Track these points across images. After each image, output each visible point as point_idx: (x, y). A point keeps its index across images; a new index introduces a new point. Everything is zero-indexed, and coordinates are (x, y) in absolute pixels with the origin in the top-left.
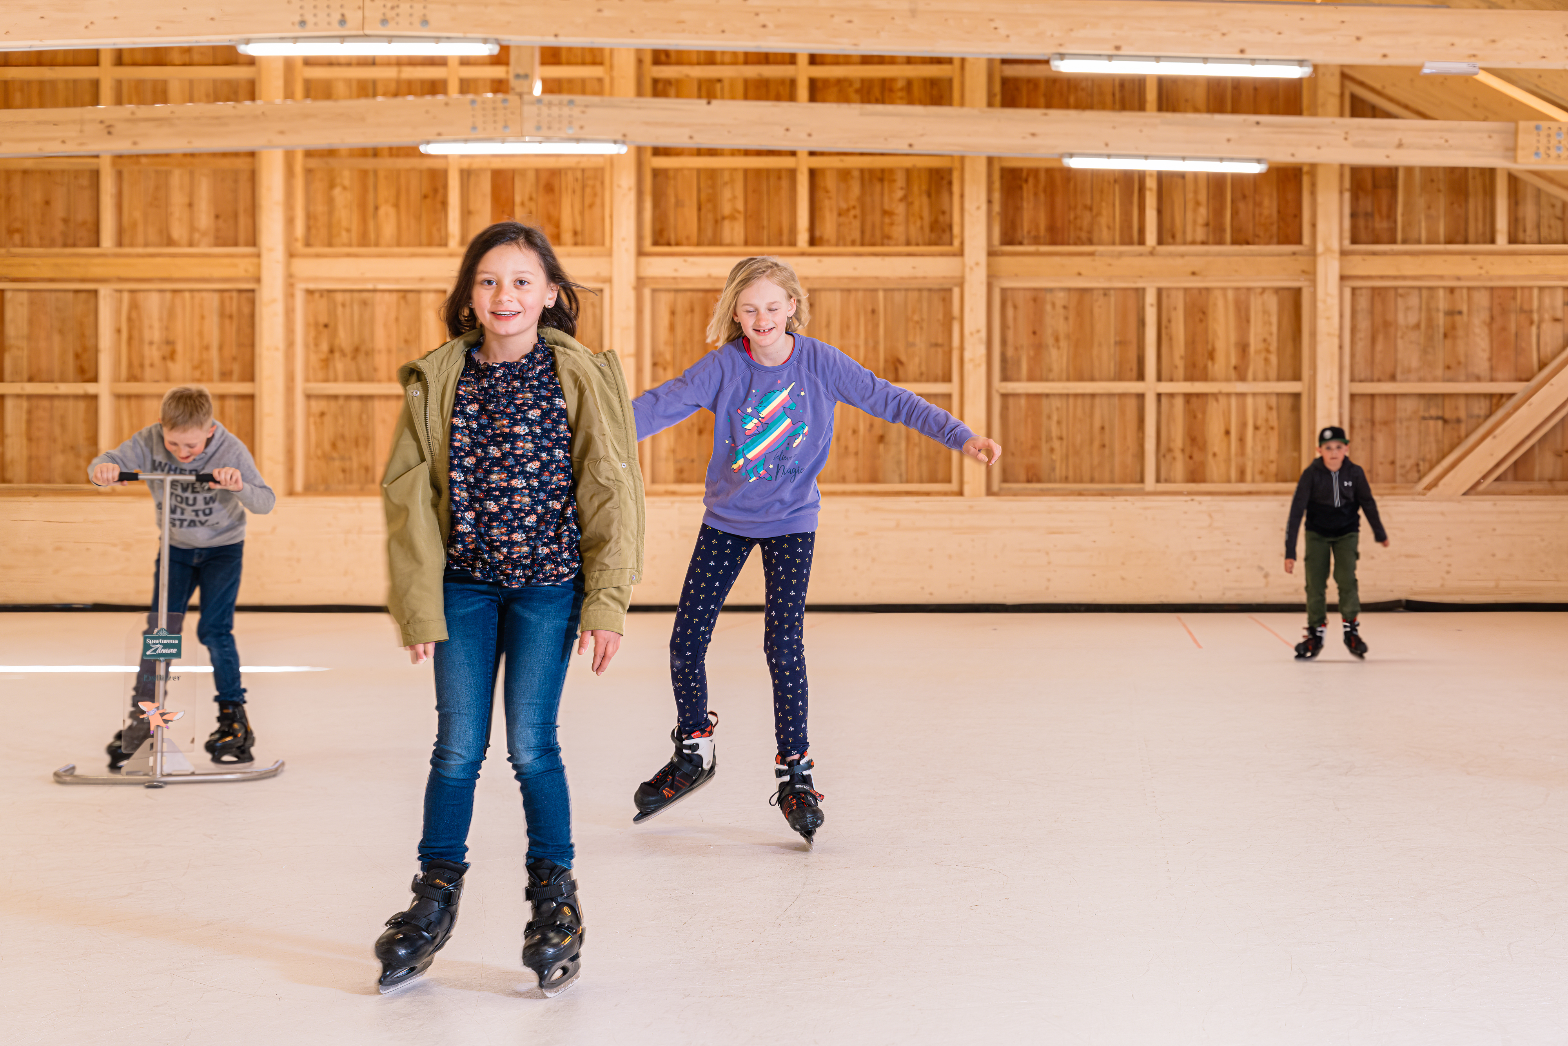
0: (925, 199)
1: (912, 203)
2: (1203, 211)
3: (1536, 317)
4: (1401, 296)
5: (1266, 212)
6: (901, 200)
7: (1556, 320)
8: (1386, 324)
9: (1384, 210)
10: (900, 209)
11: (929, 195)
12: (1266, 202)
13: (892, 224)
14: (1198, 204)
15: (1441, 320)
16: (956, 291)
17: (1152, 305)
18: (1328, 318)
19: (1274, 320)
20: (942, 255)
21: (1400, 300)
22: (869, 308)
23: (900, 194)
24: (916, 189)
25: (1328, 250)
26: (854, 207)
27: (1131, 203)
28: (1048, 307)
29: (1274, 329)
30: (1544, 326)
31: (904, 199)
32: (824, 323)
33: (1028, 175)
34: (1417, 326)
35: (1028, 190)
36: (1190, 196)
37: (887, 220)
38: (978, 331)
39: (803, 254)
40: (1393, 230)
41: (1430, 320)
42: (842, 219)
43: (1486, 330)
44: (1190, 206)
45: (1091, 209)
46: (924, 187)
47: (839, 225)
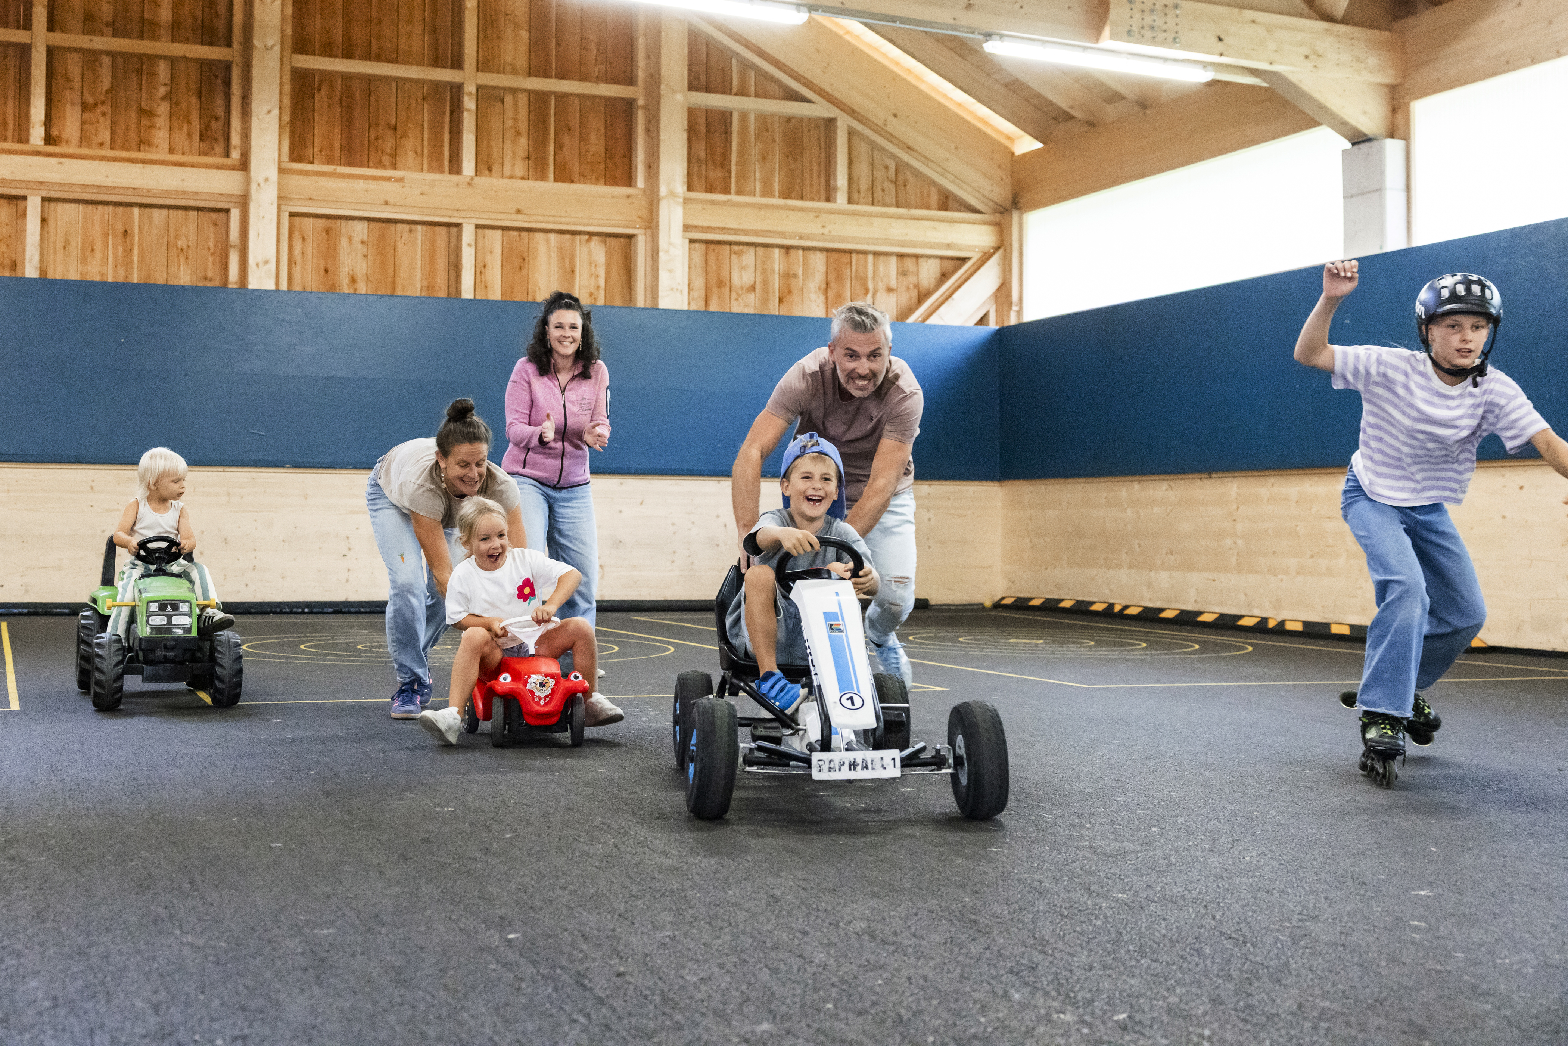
0: (194, 101)
1: (178, 103)
2: (523, 141)
3: (870, 285)
4: (735, 253)
5: (592, 149)
6: (163, 98)
7: (890, 290)
8: (720, 284)
9: (718, 157)
10: (163, 109)
11: (200, 95)
12: (593, 138)
13: (152, 127)
14: (518, 133)
15: (776, 283)
16: (235, 214)
17: (470, 245)
18: (671, 271)
19: (602, 272)
20: (218, 167)
21: (734, 258)
22: (120, 229)
23: (162, 91)
24: (182, 88)
25: (672, 194)
26: (103, 102)
27: (442, 125)
28: (344, 242)
29: (602, 282)
30: (878, 295)
31: (168, 96)
32: (60, 245)
33: (321, 83)
34: (752, 288)
35: (321, 99)
36: (509, 123)
37: (145, 122)
38: (266, 262)
39: (38, 153)
40: (727, 180)
41: (765, 283)
42: (86, 115)
43: (822, 298)
44: (509, 135)
45: (395, 129)
46: (193, 86)
47: (83, 123)
